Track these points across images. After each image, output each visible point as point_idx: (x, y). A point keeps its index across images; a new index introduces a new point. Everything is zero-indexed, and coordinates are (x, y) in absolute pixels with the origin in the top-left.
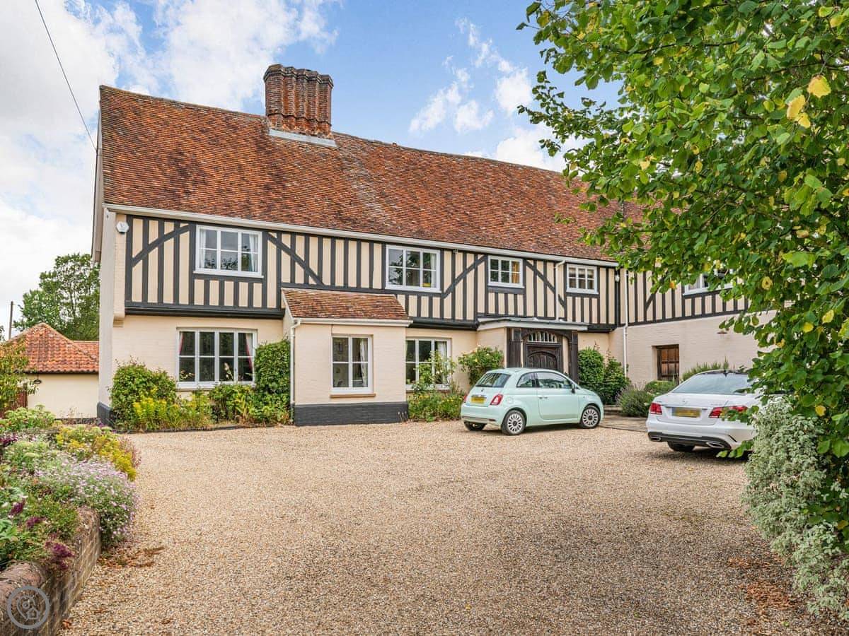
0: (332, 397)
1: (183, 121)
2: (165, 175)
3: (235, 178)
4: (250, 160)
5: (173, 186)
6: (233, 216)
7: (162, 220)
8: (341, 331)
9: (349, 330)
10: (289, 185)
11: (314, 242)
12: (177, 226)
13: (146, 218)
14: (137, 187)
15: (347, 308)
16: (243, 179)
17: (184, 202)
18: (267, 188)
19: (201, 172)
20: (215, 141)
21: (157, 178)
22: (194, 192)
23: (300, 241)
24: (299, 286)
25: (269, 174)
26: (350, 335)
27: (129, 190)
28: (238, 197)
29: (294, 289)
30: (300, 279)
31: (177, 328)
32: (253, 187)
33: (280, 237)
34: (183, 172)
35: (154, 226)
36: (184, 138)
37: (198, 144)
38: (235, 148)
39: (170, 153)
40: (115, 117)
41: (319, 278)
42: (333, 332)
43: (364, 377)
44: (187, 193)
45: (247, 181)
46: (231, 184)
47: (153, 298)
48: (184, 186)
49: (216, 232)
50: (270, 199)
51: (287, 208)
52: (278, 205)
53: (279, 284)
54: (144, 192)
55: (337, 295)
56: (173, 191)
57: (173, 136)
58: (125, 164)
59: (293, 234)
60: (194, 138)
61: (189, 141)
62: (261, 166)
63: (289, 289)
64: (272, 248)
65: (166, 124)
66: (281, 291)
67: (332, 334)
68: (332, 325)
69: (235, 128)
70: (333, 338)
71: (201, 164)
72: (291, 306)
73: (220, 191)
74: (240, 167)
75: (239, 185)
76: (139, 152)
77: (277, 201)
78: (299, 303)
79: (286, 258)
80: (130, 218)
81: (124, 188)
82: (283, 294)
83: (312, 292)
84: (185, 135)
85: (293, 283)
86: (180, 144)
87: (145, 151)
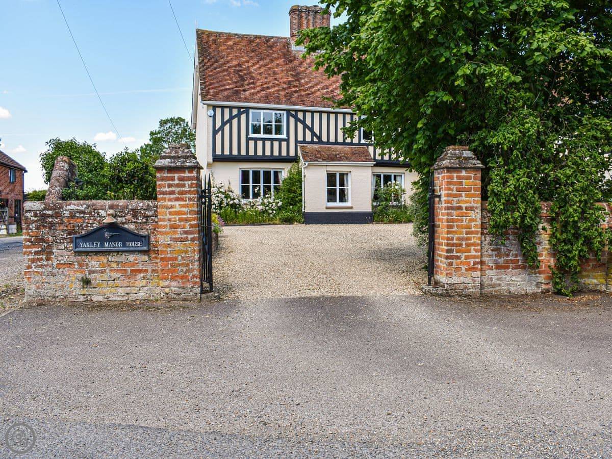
0: (327, 208)
1: (242, 46)
2: (232, 81)
3: (271, 79)
4: (280, 67)
5: (237, 87)
6: (270, 104)
7: (231, 108)
8: (332, 169)
9: (337, 168)
10: (303, 81)
11: (317, 116)
12: (239, 111)
13: (223, 107)
14: (218, 89)
15: (336, 156)
16: (276, 79)
17: (243, 97)
18: (290, 84)
19: (252, 78)
20: (260, 57)
21: (228, 83)
22: (248, 90)
23: (309, 115)
24: (308, 143)
25: (291, 75)
26: (337, 171)
27: (214, 92)
28: (273, 91)
29: (305, 145)
30: (308, 139)
31: (240, 169)
32: (282, 84)
33: (296, 114)
34: (242, 78)
35: (227, 111)
36: (242, 57)
37: (250, 59)
38: (271, 60)
39: (235, 67)
40: (205, 48)
41: (319, 138)
42: (327, 170)
43: (346, 197)
44: (245, 91)
45: (278, 81)
46: (269, 83)
47: (227, 152)
48: (242, 87)
49: (260, 113)
50: (291, 91)
51: (301, 95)
52: (296, 95)
53: (297, 142)
54: (221, 92)
55: (330, 147)
56: (237, 90)
57: (237, 56)
58: (211, 76)
59: (305, 112)
60: (248, 56)
61: (245, 59)
62: (287, 70)
63: (302, 145)
64: (292, 120)
65: (232, 49)
66: (297, 146)
67: (327, 171)
68: (326, 165)
69: (271, 47)
70: (328, 173)
71: (252, 72)
72: (303, 155)
73: (263, 88)
74: (274, 72)
75: (273, 83)
76: (218, 68)
77: (296, 91)
78: (307, 153)
79: (300, 126)
80: (214, 107)
81: (211, 91)
82: (298, 147)
83: (315, 146)
84: (243, 54)
85: (304, 141)
86: (240, 61)
87: (221, 67)
